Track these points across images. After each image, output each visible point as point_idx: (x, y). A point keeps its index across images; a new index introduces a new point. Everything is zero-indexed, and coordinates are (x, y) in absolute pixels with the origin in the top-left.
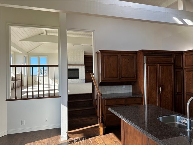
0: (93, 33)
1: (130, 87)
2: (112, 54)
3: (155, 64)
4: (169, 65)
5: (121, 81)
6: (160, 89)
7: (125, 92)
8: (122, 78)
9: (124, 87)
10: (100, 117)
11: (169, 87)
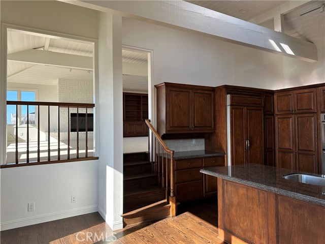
0: (149, 54)
1: (202, 141)
2: (182, 90)
3: (242, 107)
4: (258, 110)
5: (194, 132)
6: (247, 143)
7: (195, 150)
8: (195, 127)
9: (194, 141)
10: (172, 188)
11: (258, 141)
